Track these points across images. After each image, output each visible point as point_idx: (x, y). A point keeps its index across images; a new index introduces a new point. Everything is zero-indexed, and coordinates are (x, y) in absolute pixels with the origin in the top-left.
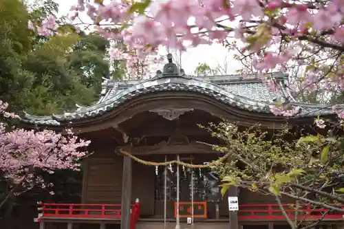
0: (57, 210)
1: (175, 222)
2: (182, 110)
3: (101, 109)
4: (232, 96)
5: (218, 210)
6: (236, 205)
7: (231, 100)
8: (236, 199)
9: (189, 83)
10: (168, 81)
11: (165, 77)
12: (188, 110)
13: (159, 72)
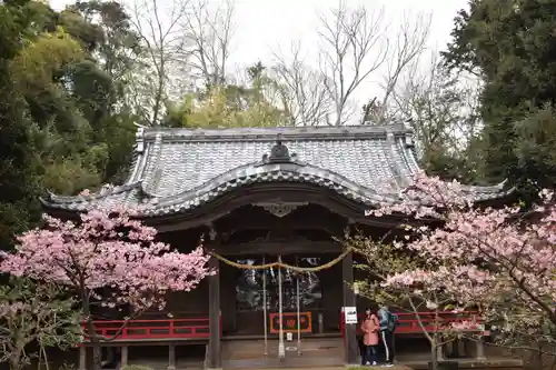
0: (104, 330)
1: (278, 339)
2: (295, 205)
3: (192, 203)
4: (356, 189)
5: (321, 321)
6: (354, 317)
7: (354, 194)
8: (354, 309)
9: (302, 171)
10: (277, 168)
11: (273, 162)
12: (301, 204)
13: (265, 156)
